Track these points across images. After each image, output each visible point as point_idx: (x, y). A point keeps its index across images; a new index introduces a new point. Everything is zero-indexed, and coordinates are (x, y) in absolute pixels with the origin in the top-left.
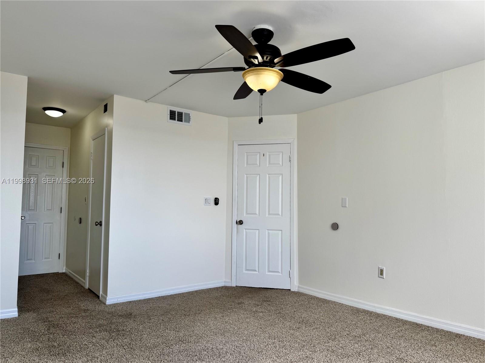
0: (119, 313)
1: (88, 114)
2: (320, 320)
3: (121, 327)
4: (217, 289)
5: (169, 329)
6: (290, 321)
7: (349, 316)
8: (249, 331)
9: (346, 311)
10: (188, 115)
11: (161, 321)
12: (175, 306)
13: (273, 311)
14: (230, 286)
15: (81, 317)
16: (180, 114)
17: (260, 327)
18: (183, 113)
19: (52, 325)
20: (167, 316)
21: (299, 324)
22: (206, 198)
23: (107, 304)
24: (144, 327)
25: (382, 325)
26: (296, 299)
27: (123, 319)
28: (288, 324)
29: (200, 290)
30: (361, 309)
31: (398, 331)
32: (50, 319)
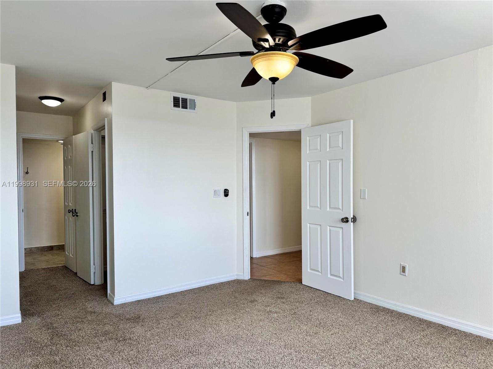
0: (127, 316)
1: (88, 103)
2: (338, 322)
3: (127, 335)
4: (229, 283)
5: (178, 336)
6: (306, 324)
7: (369, 317)
8: (263, 337)
9: (365, 310)
10: (193, 101)
11: (170, 326)
12: (185, 305)
13: (287, 311)
14: (243, 279)
15: (86, 321)
16: (185, 101)
17: (275, 332)
18: (188, 99)
19: (55, 334)
20: (177, 319)
21: (316, 327)
22: (216, 189)
23: (114, 304)
24: (152, 335)
25: (405, 328)
26: (312, 294)
27: (131, 323)
28: (305, 328)
29: (211, 285)
30: (380, 306)
31: (424, 336)
32: (54, 325)
